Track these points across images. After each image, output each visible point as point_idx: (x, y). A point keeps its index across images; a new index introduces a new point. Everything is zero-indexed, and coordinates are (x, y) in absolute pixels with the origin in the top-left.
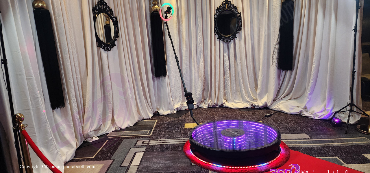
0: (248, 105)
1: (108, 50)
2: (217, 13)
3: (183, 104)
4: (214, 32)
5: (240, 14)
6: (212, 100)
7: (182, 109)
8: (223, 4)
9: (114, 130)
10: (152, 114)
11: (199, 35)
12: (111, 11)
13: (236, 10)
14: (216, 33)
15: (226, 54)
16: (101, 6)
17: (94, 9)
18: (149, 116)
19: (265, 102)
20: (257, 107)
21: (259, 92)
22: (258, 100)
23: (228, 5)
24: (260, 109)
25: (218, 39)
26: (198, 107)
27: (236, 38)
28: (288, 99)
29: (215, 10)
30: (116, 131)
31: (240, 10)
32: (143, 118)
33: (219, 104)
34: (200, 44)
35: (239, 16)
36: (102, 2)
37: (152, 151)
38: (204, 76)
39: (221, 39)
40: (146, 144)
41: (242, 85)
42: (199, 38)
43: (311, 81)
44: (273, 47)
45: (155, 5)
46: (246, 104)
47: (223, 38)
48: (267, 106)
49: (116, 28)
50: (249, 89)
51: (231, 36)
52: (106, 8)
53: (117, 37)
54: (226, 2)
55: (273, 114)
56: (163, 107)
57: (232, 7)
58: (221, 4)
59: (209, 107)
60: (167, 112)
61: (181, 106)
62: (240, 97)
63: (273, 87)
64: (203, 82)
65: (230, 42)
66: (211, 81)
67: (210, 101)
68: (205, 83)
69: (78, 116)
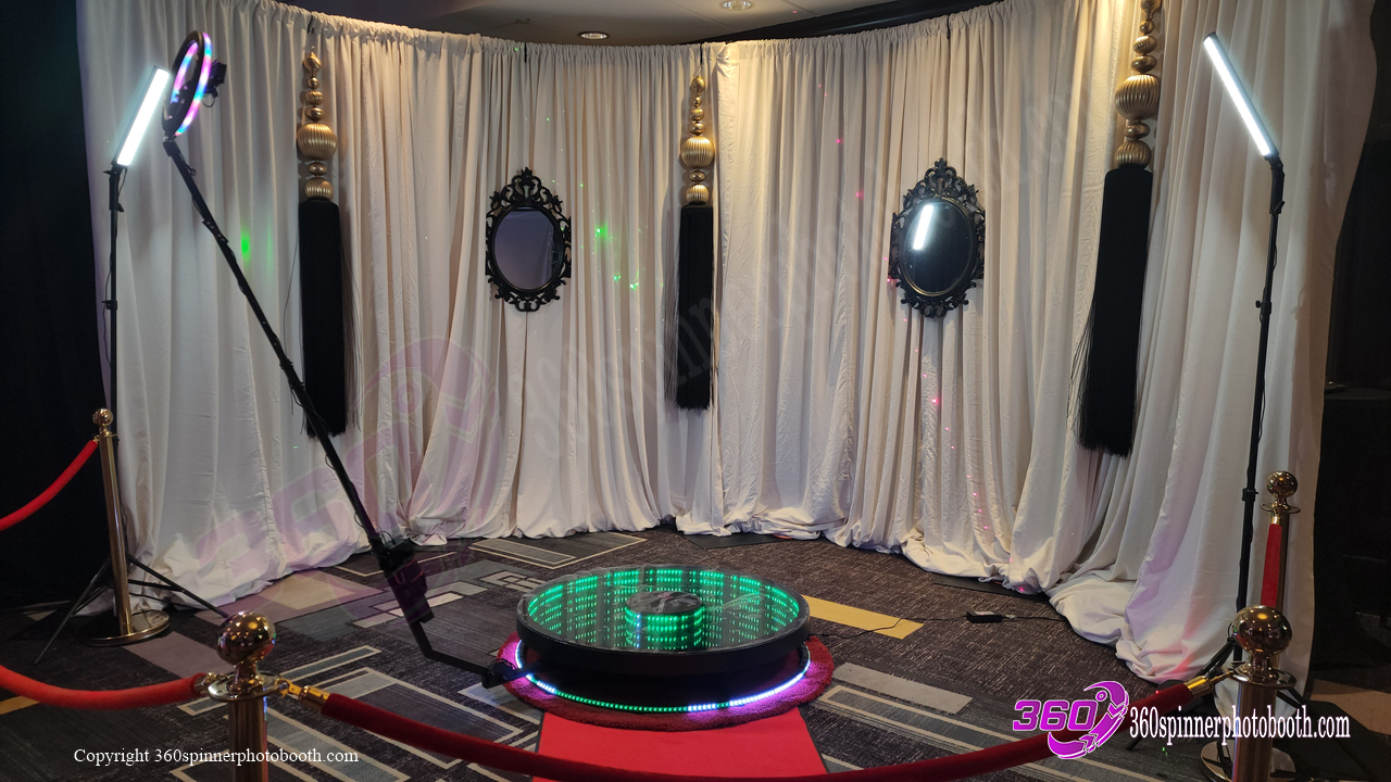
0: (980, 570)
1: (528, 309)
2: (905, 209)
3: (766, 515)
4: (890, 277)
5: (983, 214)
6: (862, 521)
7: (760, 530)
8: (926, 180)
9: (508, 534)
10: (651, 520)
11: (840, 285)
12: (555, 201)
13: (972, 199)
14: (899, 281)
15: (930, 359)
16: (523, 190)
17: (497, 198)
18: (631, 523)
19: (1031, 569)
20: (1007, 586)
21: (1020, 527)
22: (1014, 557)
23: (943, 183)
24: (1013, 593)
25: (903, 302)
26: (822, 537)
27: (967, 303)
28: (1111, 577)
29: (902, 200)
30: (512, 537)
31: (985, 200)
32: (613, 525)
33: (891, 543)
34: (840, 314)
35: (981, 222)
36: (526, 177)
37: (482, 602)
38: (849, 431)
39: (912, 305)
40: (501, 583)
41: (971, 486)
42: (840, 294)
43: (1162, 513)
44: (1074, 353)
45: (698, 181)
46: (975, 563)
47: (919, 301)
48: (1040, 588)
49: (567, 249)
50: (994, 508)
51: (947, 296)
52: (538, 195)
53: (568, 274)
54: (936, 171)
55: (1020, 618)
56: (694, 509)
57: (959, 188)
58: (921, 177)
59: (854, 544)
60: (698, 526)
61: (754, 517)
62: (968, 532)
63: (1060, 515)
64: (843, 452)
65: (944, 314)
66: (865, 453)
67: (859, 523)
68: (852, 454)
69: (390, 469)
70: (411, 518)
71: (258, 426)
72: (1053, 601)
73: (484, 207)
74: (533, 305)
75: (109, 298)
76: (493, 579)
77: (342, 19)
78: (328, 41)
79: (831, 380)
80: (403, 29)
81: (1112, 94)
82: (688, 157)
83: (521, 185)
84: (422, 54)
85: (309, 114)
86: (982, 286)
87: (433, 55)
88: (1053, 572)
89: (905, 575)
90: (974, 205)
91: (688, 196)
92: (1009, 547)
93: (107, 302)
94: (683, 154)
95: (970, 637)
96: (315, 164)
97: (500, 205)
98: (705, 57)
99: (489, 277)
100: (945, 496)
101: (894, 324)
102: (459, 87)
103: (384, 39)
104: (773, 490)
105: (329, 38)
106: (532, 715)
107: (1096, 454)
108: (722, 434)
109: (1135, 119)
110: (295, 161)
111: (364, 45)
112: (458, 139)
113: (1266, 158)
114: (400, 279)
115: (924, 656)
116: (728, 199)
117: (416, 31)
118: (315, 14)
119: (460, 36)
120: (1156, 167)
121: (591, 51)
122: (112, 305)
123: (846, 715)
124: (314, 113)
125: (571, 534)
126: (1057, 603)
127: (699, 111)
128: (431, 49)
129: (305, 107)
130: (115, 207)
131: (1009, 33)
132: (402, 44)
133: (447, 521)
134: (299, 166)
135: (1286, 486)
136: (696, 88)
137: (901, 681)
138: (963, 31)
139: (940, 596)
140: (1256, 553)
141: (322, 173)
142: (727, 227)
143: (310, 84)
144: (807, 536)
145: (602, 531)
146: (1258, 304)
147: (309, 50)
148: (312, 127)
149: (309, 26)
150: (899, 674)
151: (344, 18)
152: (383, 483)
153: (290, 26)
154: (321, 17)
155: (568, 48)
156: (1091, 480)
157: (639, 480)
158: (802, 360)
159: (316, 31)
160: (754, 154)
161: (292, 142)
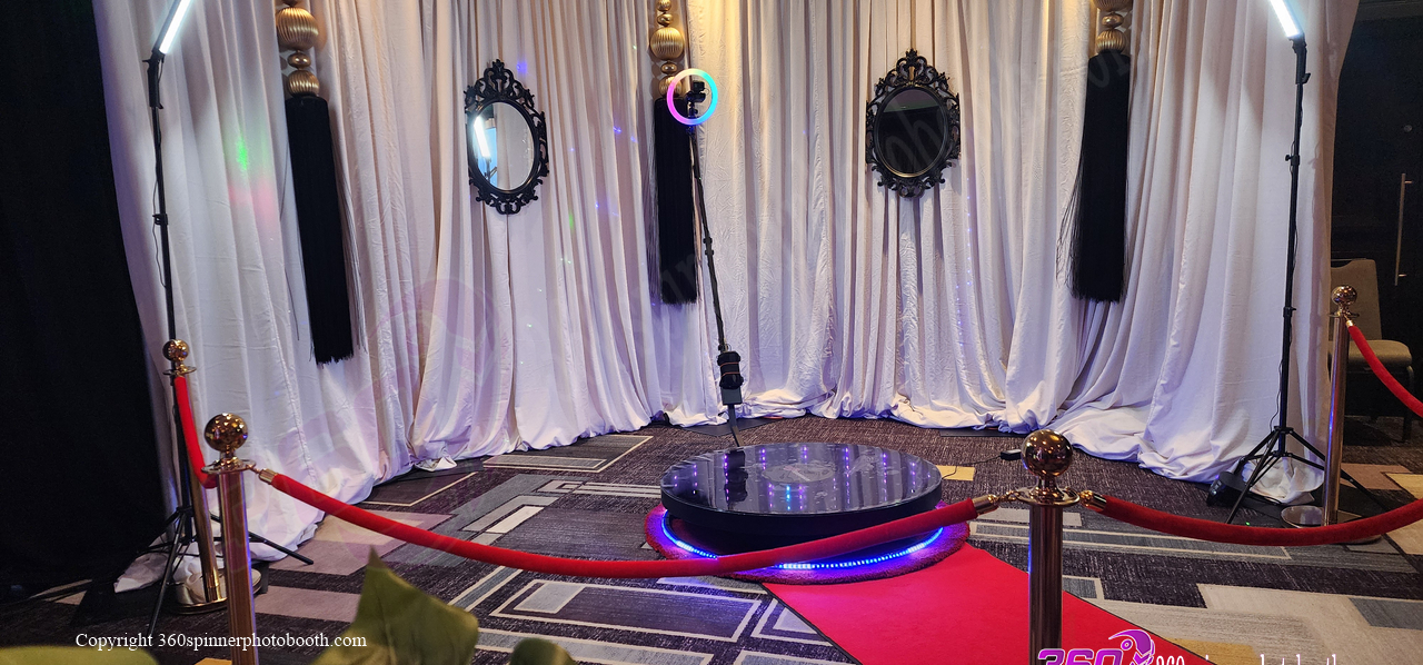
0: (975, 420)
1: (509, 211)
2: (878, 97)
3: (754, 399)
4: (867, 162)
5: (957, 99)
6: (851, 393)
7: (750, 414)
8: (898, 69)
9: (512, 448)
10: (644, 418)
11: (816, 172)
12: (527, 95)
13: (944, 86)
14: (874, 165)
15: (909, 236)
16: (496, 83)
17: (471, 92)
18: (630, 424)
19: (1029, 411)
20: (1004, 429)
21: (1013, 376)
22: (1009, 404)
23: (915, 72)
24: (1012, 434)
25: (879, 184)
26: (808, 414)
27: (943, 181)
28: (1108, 407)
29: (874, 88)
31: (957, 87)
32: (612, 427)
33: (880, 408)
34: (818, 199)
35: (954, 107)
36: (498, 70)
37: (568, 508)
38: (830, 310)
39: (889, 186)
40: (565, 490)
41: (957, 347)
42: (814, 181)
43: (1173, 343)
44: (1061, 218)
45: (668, 73)
46: (968, 414)
47: (896, 182)
48: (1038, 424)
49: (543, 146)
50: (982, 364)
52: (510, 88)
53: (545, 172)
54: (907, 61)
56: (685, 403)
57: (930, 76)
58: (893, 66)
59: (845, 414)
62: (954, 388)
63: (1056, 360)
64: (828, 331)
65: (921, 194)
66: (852, 329)
67: (848, 393)
68: (834, 332)
70: (417, 443)
71: (282, 354)
74: (514, 207)
75: (158, 212)
76: (552, 488)
79: (811, 263)
82: (661, 49)
83: (494, 79)
86: (958, 165)
88: (1052, 410)
89: (914, 433)
90: (946, 91)
91: (662, 88)
92: (1002, 396)
93: (156, 216)
94: (654, 46)
96: (297, 55)
97: (474, 100)
99: (471, 179)
100: (930, 359)
104: (757, 376)
106: (752, 588)
107: (1084, 303)
109: (1110, 11)
110: (276, 51)
112: (429, 29)
113: (1293, 41)
120: (1132, 52)
122: (161, 219)
125: (577, 441)
133: (449, 442)
134: (281, 57)
139: (957, 445)
141: (303, 65)
144: (795, 413)
145: (600, 435)
146: (1288, 157)
148: (289, 12)
157: (630, 379)
158: (781, 247)
160: (724, 46)
161: (272, 30)
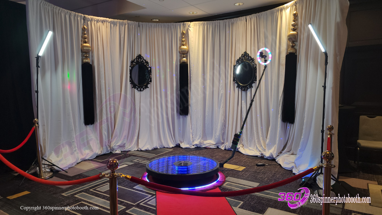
0: (258, 154)
1: (141, 91)
2: (237, 64)
3: (203, 142)
4: (233, 81)
5: (256, 65)
7: (202, 146)
8: (242, 57)
9: (136, 150)
10: (174, 145)
12: (147, 63)
13: (253, 61)
14: (235, 82)
15: (244, 101)
16: (139, 60)
17: (132, 62)
18: (169, 146)
19: (271, 153)
20: (265, 158)
21: (268, 143)
22: (266, 150)
23: (246, 57)
24: (267, 159)
25: (237, 87)
26: (218, 147)
27: (253, 87)
28: (291, 154)
29: (236, 62)
30: (138, 150)
31: (257, 62)
32: (164, 146)
34: (221, 90)
35: (255, 67)
36: (140, 57)
37: (134, 166)
38: (224, 120)
39: (239, 88)
40: (138, 162)
41: (255, 133)
42: (221, 85)
43: (302, 137)
44: (280, 99)
45: (184, 57)
46: (257, 152)
47: (241, 87)
48: (273, 157)
49: (151, 75)
50: (261, 138)
51: (248, 85)
52: (143, 61)
53: (151, 81)
54: (244, 54)
55: (269, 165)
56: (185, 141)
57: (250, 59)
58: (241, 56)
59: (226, 149)
60: (186, 146)
61: (200, 143)
62: (255, 144)
63: (278, 139)
64: (223, 125)
65: (247, 90)
66: (228, 126)
67: (227, 143)
68: (225, 126)
69: (106, 133)
70: (111, 146)
71: (73, 123)
72: (276, 160)
73: (129, 64)
74: (142, 89)
75: (36, 90)
76: (135, 161)
77: (92, 17)
78: (88, 22)
79: (219, 107)
80: (108, 19)
81: (287, 36)
82: (181, 51)
83: (138, 59)
84: (112, 25)
85: (84, 41)
86: (256, 83)
87: (115, 25)
88: (276, 153)
89: (240, 156)
90: (254, 63)
91: (182, 61)
92: (265, 148)
93: (36, 91)
94: (180, 51)
95: (257, 170)
96: (86, 54)
97: (133, 64)
98: (185, 26)
99: (130, 82)
100: (249, 136)
101: (235, 93)
102: (122, 33)
103: (103, 22)
104: (205, 136)
105: (89, 21)
106: (153, 192)
107: (286, 124)
108: (192, 122)
109: (292, 42)
110: (81, 53)
111: (98, 23)
112: (122, 47)
113: (323, 52)
114: (108, 83)
115: (247, 174)
116: (192, 62)
117: (111, 19)
118: (85, 15)
119: (122, 21)
120: (298, 54)
121: (156, 24)
122: (37, 92)
123: (230, 189)
124: (85, 41)
125: (153, 149)
126: (278, 161)
127: (184, 39)
128: (115, 24)
129: (83, 39)
130: (38, 66)
131: (261, 21)
132: (107, 23)
133: (120, 146)
134: (81, 54)
135: (331, 129)
136: (183, 34)
137: (242, 180)
138: (250, 20)
139: (249, 160)
140: (325, 145)
141: (87, 56)
142: (191, 69)
143: (84, 33)
144: (214, 147)
145: (161, 148)
146: (323, 86)
147: (84, 25)
148: (85, 44)
149: (84, 18)
150: (241, 179)
151: (92, 16)
152: (104, 137)
153: (79, 19)
154: (87, 16)
155: (150, 24)
156: (285, 130)
157: (170, 134)
158: (211, 102)
159: (85, 20)
160: (198, 50)
161: (80, 48)
